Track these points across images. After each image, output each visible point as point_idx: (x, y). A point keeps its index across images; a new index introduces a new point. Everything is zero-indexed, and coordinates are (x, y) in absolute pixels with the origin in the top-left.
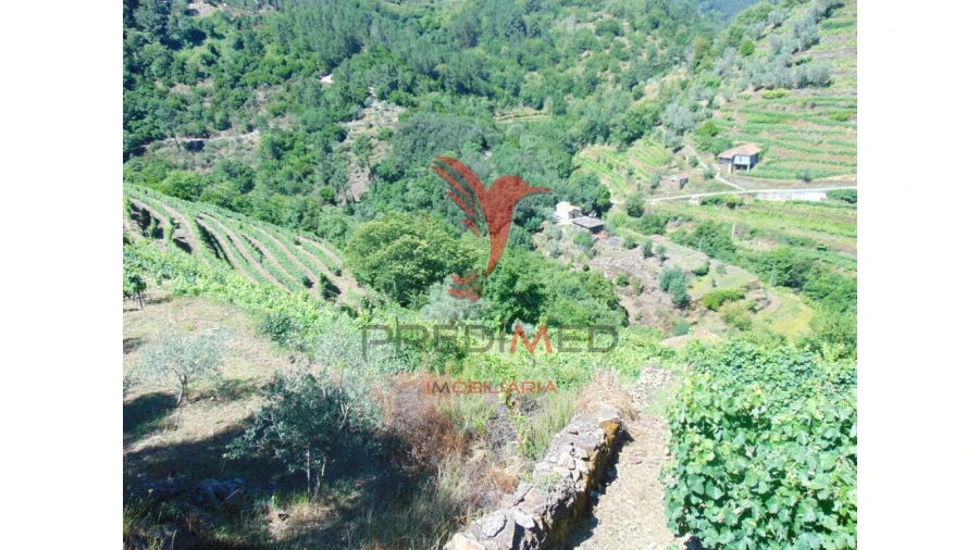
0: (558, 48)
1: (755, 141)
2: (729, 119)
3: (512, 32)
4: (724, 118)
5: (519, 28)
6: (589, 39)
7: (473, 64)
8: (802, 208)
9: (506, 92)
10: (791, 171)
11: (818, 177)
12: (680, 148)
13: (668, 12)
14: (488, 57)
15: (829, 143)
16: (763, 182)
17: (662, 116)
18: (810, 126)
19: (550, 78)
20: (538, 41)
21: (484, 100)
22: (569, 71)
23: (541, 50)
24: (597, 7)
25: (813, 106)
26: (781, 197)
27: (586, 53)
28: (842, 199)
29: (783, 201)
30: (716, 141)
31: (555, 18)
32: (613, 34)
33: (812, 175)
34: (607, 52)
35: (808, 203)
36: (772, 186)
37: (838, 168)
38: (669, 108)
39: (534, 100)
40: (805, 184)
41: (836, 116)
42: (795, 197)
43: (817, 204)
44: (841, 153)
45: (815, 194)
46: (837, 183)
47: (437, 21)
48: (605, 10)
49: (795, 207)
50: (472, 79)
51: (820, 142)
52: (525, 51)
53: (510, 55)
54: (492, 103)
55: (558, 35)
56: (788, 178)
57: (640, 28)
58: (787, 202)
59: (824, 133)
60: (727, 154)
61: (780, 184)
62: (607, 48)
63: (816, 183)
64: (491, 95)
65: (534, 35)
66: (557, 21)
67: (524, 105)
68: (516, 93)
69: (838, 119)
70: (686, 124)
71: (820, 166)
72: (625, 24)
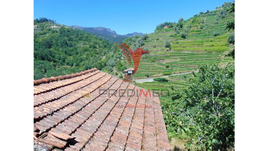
0: (78, 50)
1: (133, 67)
2: (125, 62)
3: (63, 45)
4: (124, 62)
5: (65, 44)
6: (87, 49)
7: (48, 52)
8: (148, 84)
9: (60, 61)
10: (144, 74)
11: (150, 75)
12: (112, 71)
13: (108, 44)
14: (55, 51)
15: (152, 67)
16: (137, 78)
17: (107, 64)
18: (146, 63)
19: (76, 58)
20: (72, 48)
21: (52, 63)
22: (81, 57)
23: (73, 50)
24: (89, 41)
25: (146, 58)
26: (142, 81)
27: (86, 52)
28: (158, 81)
29: (143, 83)
30: (122, 68)
31: (77, 43)
32: (94, 48)
33: (149, 75)
34: (92, 52)
35: (149, 82)
36: (139, 79)
37: (155, 73)
38: (109, 61)
39: (70, 63)
40: (147, 77)
41: (152, 60)
42: (146, 81)
43: (152, 82)
44: (155, 69)
45: (151, 80)
46: (155, 76)
47: (37, 41)
48: (91, 42)
49: (146, 84)
50: (48, 56)
51: (149, 67)
52: (67, 50)
53: (62, 51)
54: (55, 64)
55: (78, 47)
56: (143, 76)
57: (101, 47)
58: (144, 83)
59: (150, 64)
60: (126, 70)
61: (141, 78)
62: (92, 51)
63: (150, 77)
64: (55, 62)
65: (70, 47)
66: (78, 44)
67: (67, 65)
68: (64, 61)
69: (152, 61)
70: (114, 64)
71: (150, 73)
72: (97, 46)
